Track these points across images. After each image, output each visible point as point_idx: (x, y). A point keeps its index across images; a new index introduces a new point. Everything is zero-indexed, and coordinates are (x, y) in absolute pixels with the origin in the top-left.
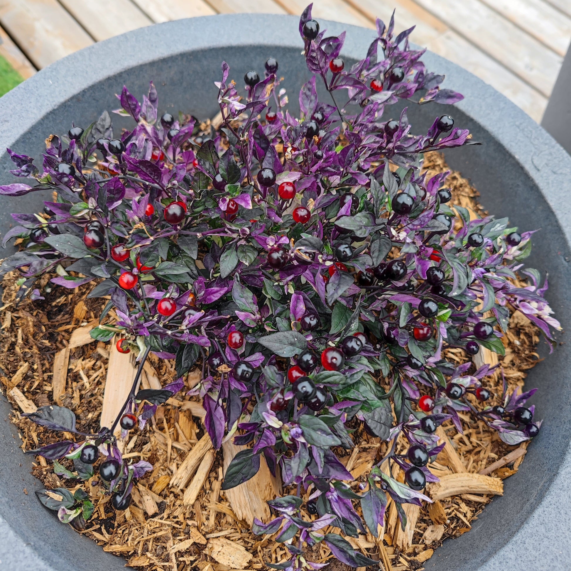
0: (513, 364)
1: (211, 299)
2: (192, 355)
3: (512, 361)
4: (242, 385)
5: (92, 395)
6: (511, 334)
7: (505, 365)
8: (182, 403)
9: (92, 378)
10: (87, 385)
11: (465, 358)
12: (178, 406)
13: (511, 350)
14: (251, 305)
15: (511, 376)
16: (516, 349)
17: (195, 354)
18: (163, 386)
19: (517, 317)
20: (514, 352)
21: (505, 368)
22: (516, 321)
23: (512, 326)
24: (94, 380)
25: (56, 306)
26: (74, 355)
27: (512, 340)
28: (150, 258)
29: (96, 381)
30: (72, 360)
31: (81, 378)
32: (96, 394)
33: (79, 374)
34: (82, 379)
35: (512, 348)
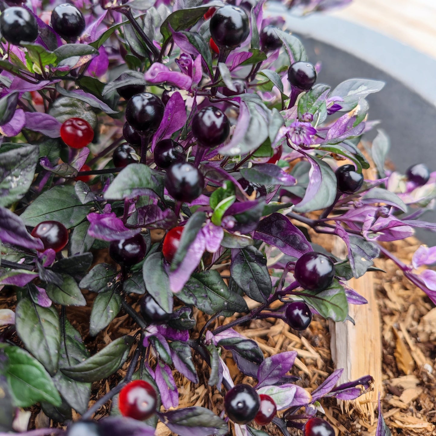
0: (419, 408)
3: (417, 400)
6: (419, 352)
7: (403, 405)
11: (322, 373)
13: (417, 381)
15: (411, 426)
16: (425, 379)
19: (430, 323)
20: (421, 384)
21: (403, 411)
22: (428, 329)
23: (422, 337)
27: (419, 363)
35: (418, 377)
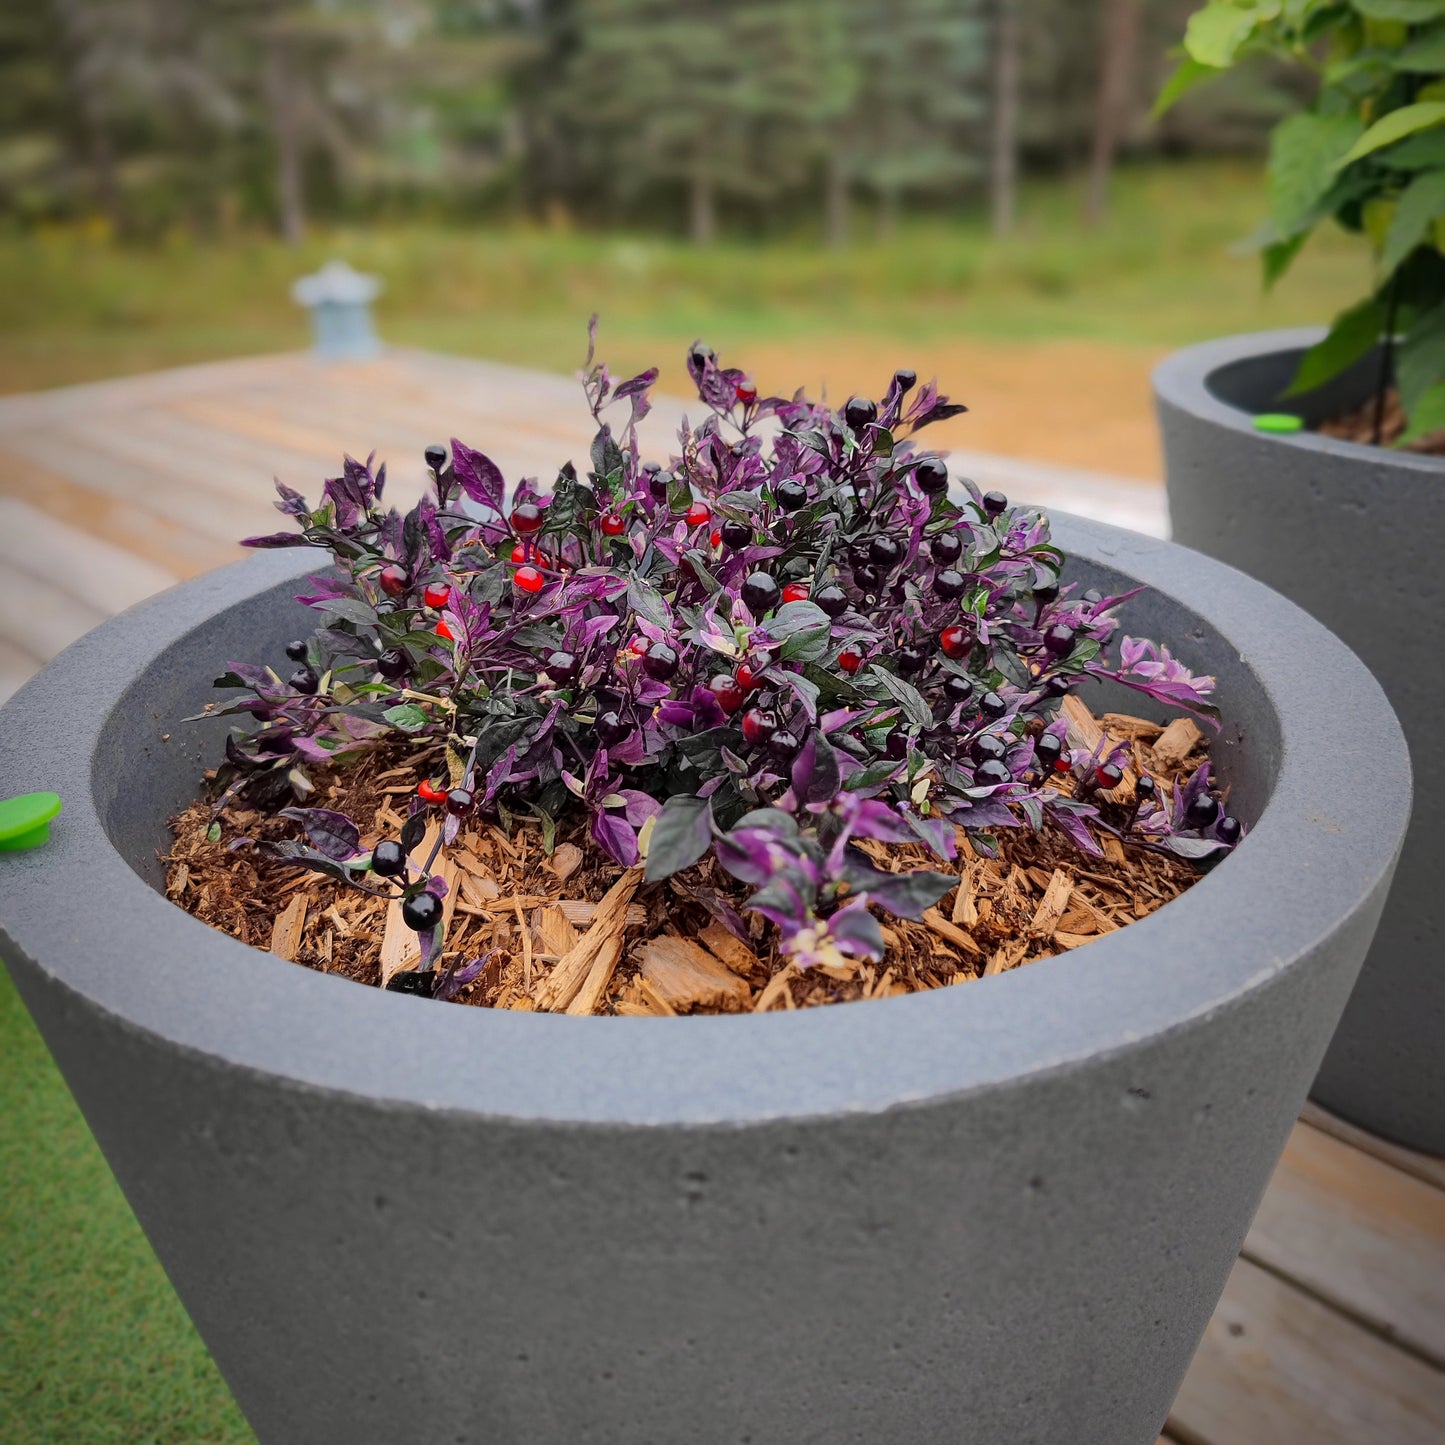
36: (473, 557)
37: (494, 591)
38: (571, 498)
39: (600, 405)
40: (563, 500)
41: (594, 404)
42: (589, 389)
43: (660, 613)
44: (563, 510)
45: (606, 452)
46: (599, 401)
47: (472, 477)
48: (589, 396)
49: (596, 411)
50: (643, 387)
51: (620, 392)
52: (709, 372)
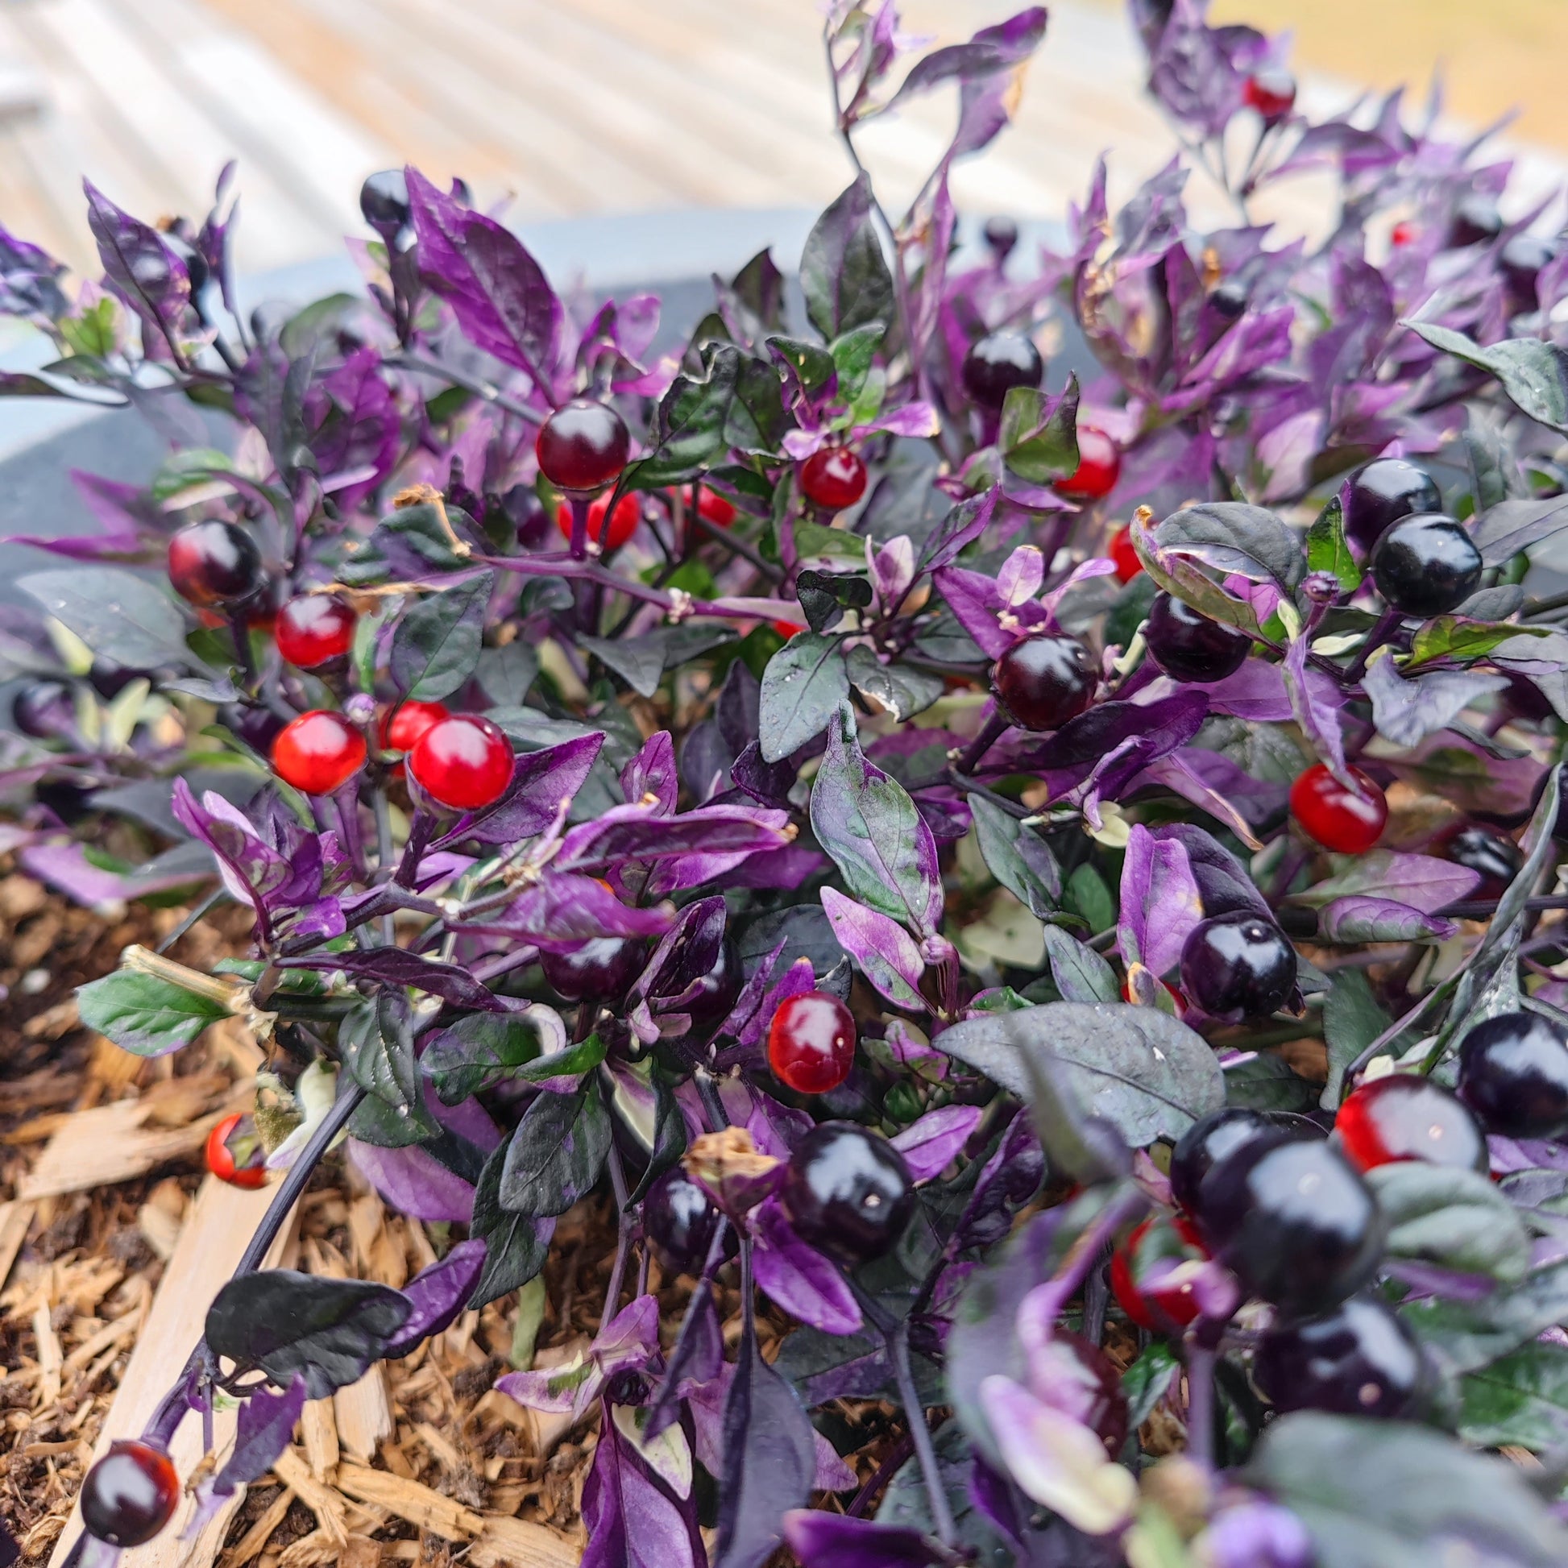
1: (696, 869)
2: (564, 1159)
4: (826, 1291)
5: (55, 1436)
8: (474, 1523)
9: (80, 1355)
10: (49, 1388)
12: (453, 1536)
14: (905, 884)
17: (580, 1159)
18: (398, 1422)
24: (89, 1367)
25: (42, 1038)
26: (39, 1244)
28: (442, 656)
29: (93, 1374)
30: (25, 1268)
31: (32, 1350)
32: (72, 1435)
33: (30, 1329)
34: (36, 1359)
36: (417, 538)
37: (454, 653)
38: (718, 396)
39: (862, 110)
40: (692, 402)
41: (845, 104)
42: (843, 51)
43: (905, 869)
44: (691, 431)
45: (849, 265)
46: (862, 93)
47: (465, 283)
48: (836, 76)
49: (847, 122)
50: (994, 65)
51: (927, 72)
52: (1183, 30)
